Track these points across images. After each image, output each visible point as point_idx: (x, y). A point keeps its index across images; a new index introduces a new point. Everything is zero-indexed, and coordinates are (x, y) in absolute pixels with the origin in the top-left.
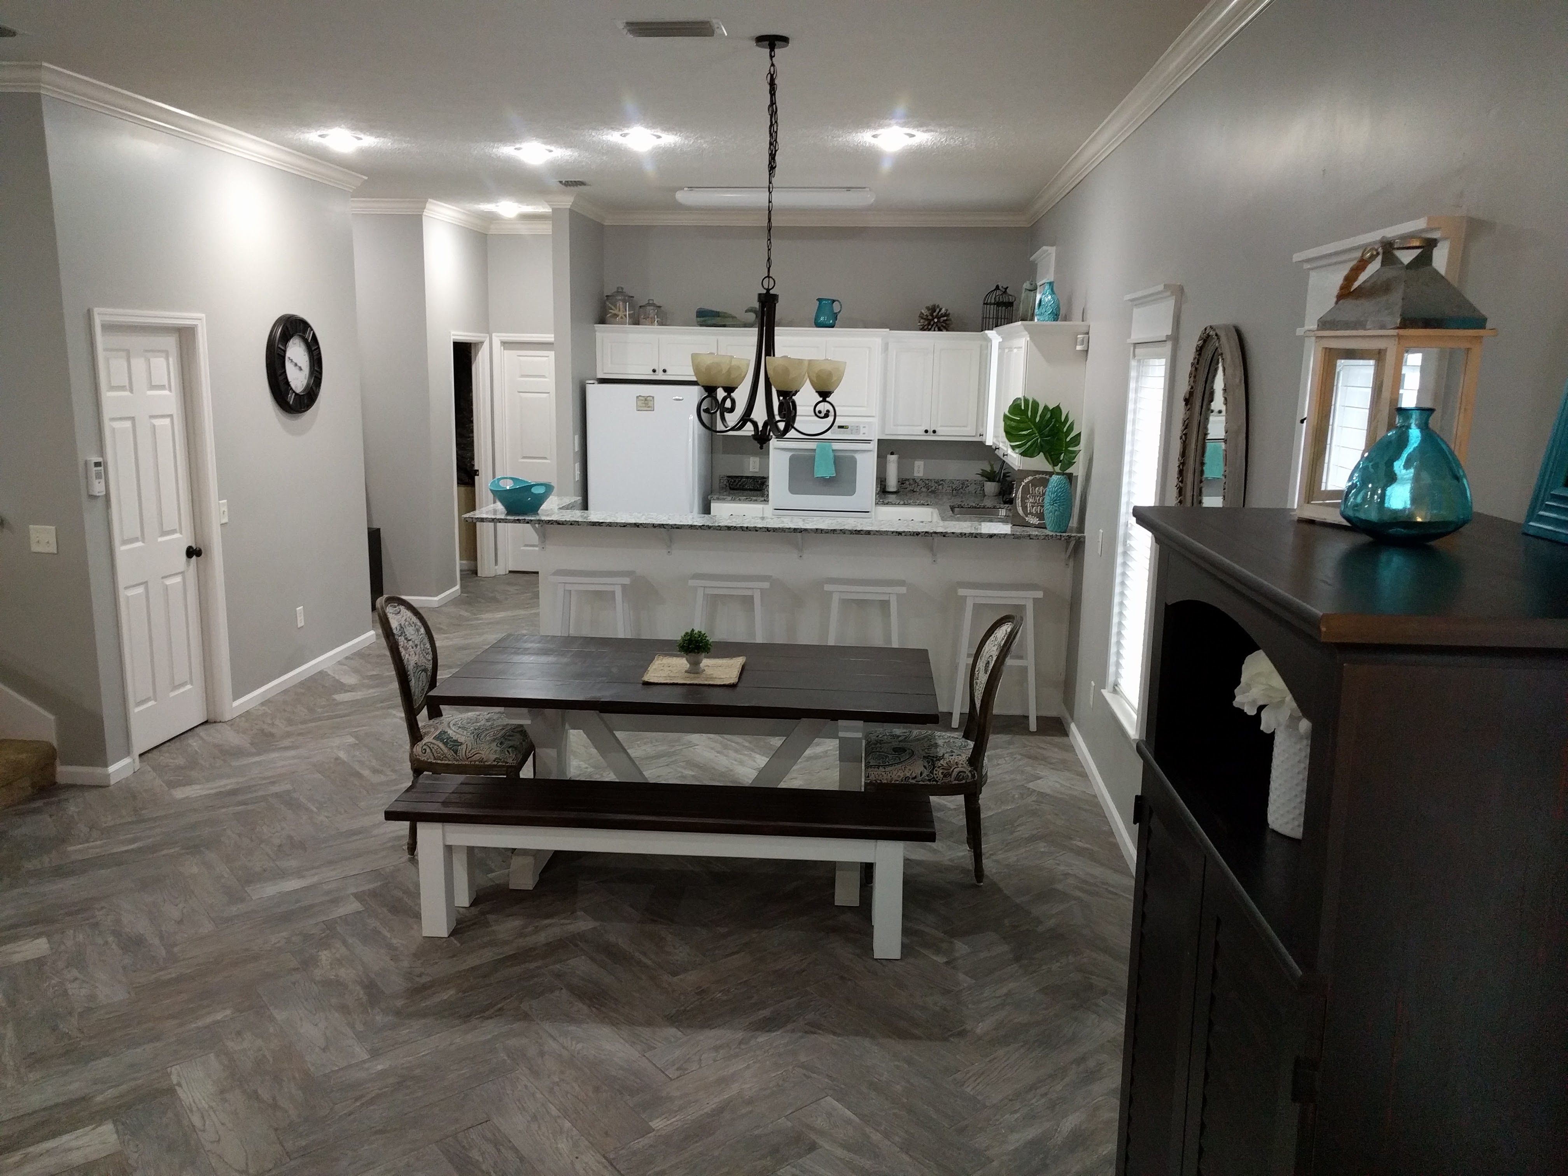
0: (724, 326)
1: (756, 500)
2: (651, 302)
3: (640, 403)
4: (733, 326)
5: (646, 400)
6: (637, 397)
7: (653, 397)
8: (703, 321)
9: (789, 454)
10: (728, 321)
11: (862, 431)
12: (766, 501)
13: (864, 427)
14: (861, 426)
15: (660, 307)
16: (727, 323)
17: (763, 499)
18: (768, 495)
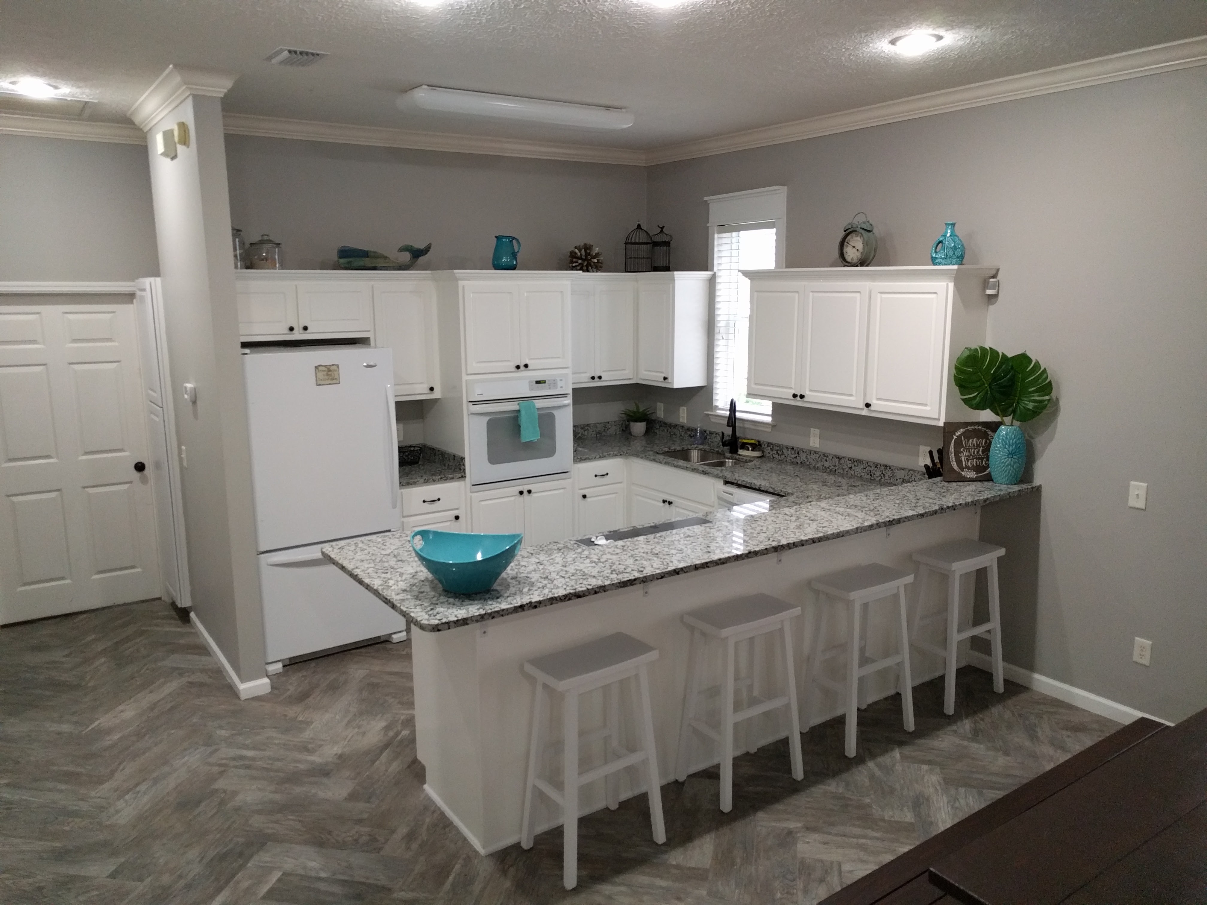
0: (375, 268)
1: (452, 478)
2: (265, 238)
3: (320, 375)
4: (386, 268)
5: (329, 370)
6: (316, 367)
7: (338, 366)
8: (348, 263)
9: (486, 419)
10: (380, 263)
11: (560, 384)
12: (463, 477)
13: (561, 380)
14: (558, 379)
15: (279, 244)
16: (377, 265)
17: (460, 475)
18: (464, 469)
